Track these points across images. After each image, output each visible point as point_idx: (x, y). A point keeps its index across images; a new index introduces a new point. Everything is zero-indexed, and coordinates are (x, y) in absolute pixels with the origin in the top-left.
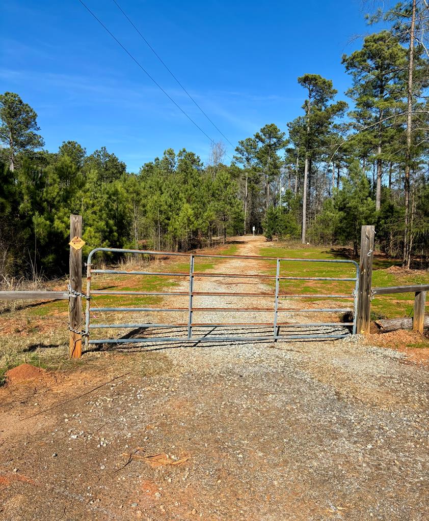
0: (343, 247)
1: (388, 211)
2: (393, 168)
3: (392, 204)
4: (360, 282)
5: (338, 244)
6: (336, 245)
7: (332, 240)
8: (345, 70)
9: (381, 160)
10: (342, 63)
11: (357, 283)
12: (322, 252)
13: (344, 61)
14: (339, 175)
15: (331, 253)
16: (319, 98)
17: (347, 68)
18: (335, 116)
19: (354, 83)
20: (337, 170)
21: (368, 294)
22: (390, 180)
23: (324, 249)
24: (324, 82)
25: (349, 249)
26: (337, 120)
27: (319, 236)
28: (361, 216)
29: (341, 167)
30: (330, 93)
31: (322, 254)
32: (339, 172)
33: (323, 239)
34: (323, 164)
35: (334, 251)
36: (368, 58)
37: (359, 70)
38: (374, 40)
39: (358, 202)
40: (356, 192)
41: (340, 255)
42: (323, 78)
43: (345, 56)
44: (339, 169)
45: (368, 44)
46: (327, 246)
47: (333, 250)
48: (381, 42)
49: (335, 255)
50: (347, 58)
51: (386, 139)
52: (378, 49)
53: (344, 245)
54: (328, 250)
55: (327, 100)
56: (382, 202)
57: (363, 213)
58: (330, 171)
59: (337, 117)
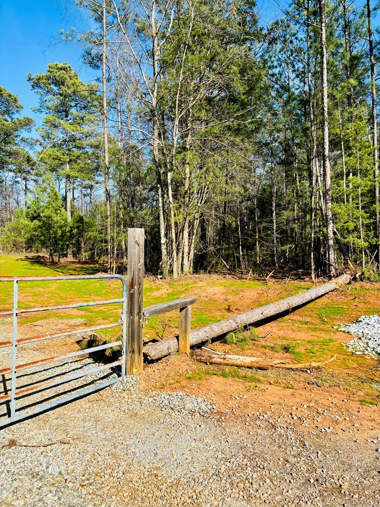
0: (37, 255)
1: (78, 222)
2: (75, 186)
3: (82, 215)
4: (128, 304)
5: (31, 251)
6: (29, 252)
7: (25, 247)
8: (31, 88)
9: (69, 176)
10: (28, 81)
11: (125, 304)
12: (17, 260)
13: (30, 79)
14: (26, 187)
15: (27, 261)
16: (5, 109)
17: (33, 86)
18: (22, 130)
19: (40, 101)
20: (25, 182)
21: (140, 318)
22: (73, 196)
23: (18, 257)
24: (10, 96)
25: (43, 256)
26: (24, 134)
27: (12, 244)
28: (55, 225)
29: (28, 180)
30: (16, 107)
31: (18, 262)
32: (26, 184)
33: (16, 246)
34: (12, 174)
35: (29, 259)
36: (53, 83)
37: (45, 91)
38: (58, 69)
39: (52, 212)
40: (49, 202)
41: (36, 262)
42: (8, 92)
43: (31, 75)
44: (26, 181)
45: (51, 70)
46: (21, 253)
47: (27, 258)
48: (63, 71)
49: (31, 262)
50: (32, 77)
51: (73, 158)
52: (61, 76)
53: (37, 253)
54: (23, 257)
55: (13, 113)
56: (72, 213)
57: (57, 222)
58: (17, 182)
59: (24, 131)
